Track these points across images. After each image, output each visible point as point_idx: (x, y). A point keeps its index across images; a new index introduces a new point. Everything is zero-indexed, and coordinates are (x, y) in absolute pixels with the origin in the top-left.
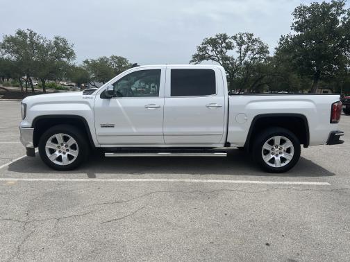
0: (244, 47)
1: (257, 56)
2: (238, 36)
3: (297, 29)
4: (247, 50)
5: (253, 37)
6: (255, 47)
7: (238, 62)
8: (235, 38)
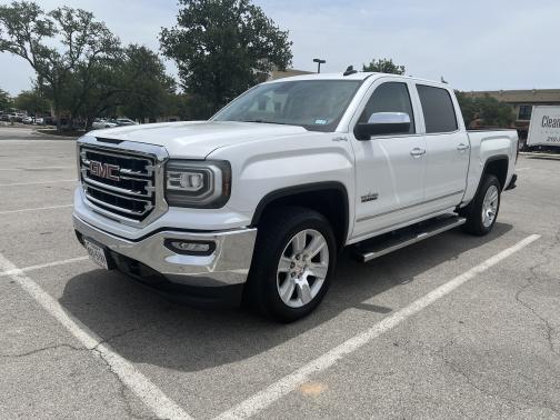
0: (76, 35)
1: (100, 54)
2: (64, 13)
3: (181, 23)
4: (82, 41)
5: (93, 21)
6: (97, 38)
7: (65, 63)
8: (57, 15)
